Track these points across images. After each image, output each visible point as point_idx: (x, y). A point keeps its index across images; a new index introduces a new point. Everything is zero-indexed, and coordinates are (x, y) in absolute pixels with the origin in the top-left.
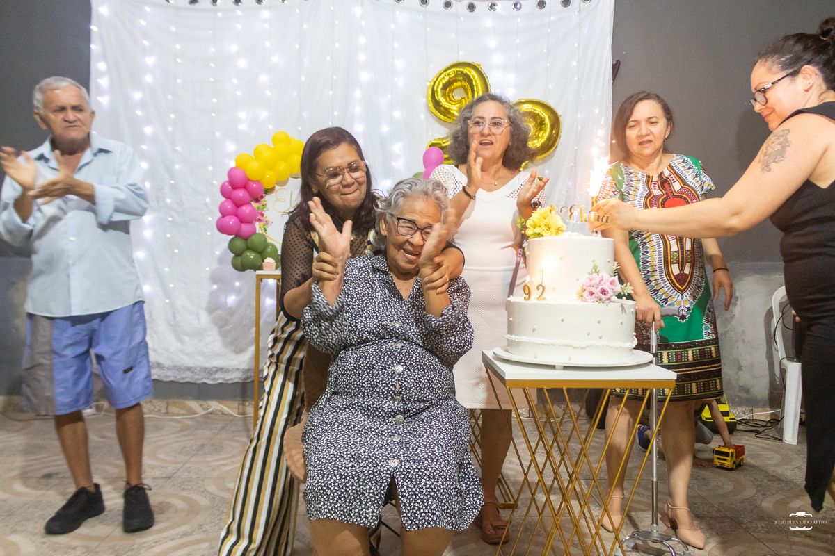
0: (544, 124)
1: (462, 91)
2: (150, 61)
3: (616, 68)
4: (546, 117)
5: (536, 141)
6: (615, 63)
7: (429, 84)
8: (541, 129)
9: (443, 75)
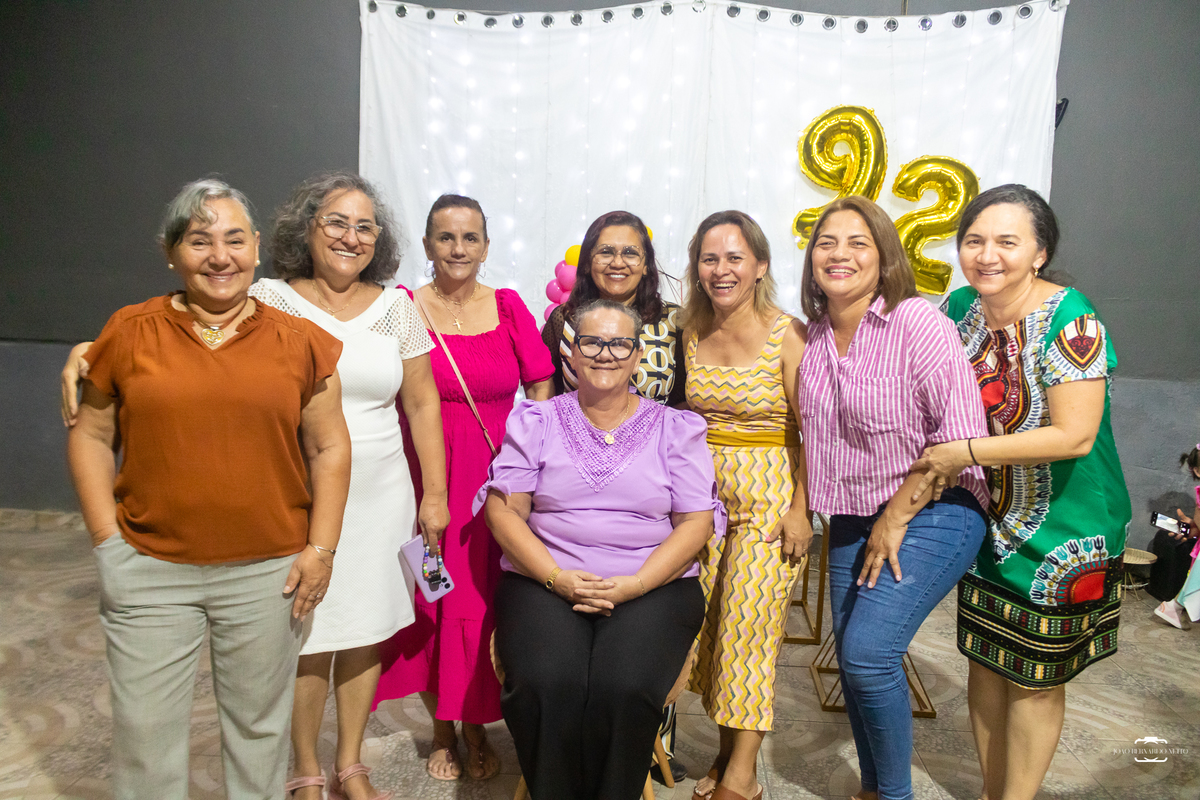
0: (958, 192)
1: (846, 145)
2: (435, 103)
3: (1061, 109)
4: (960, 182)
5: (943, 215)
6: (1060, 102)
7: (803, 134)
8: (952, 198)
9: (822, 124)
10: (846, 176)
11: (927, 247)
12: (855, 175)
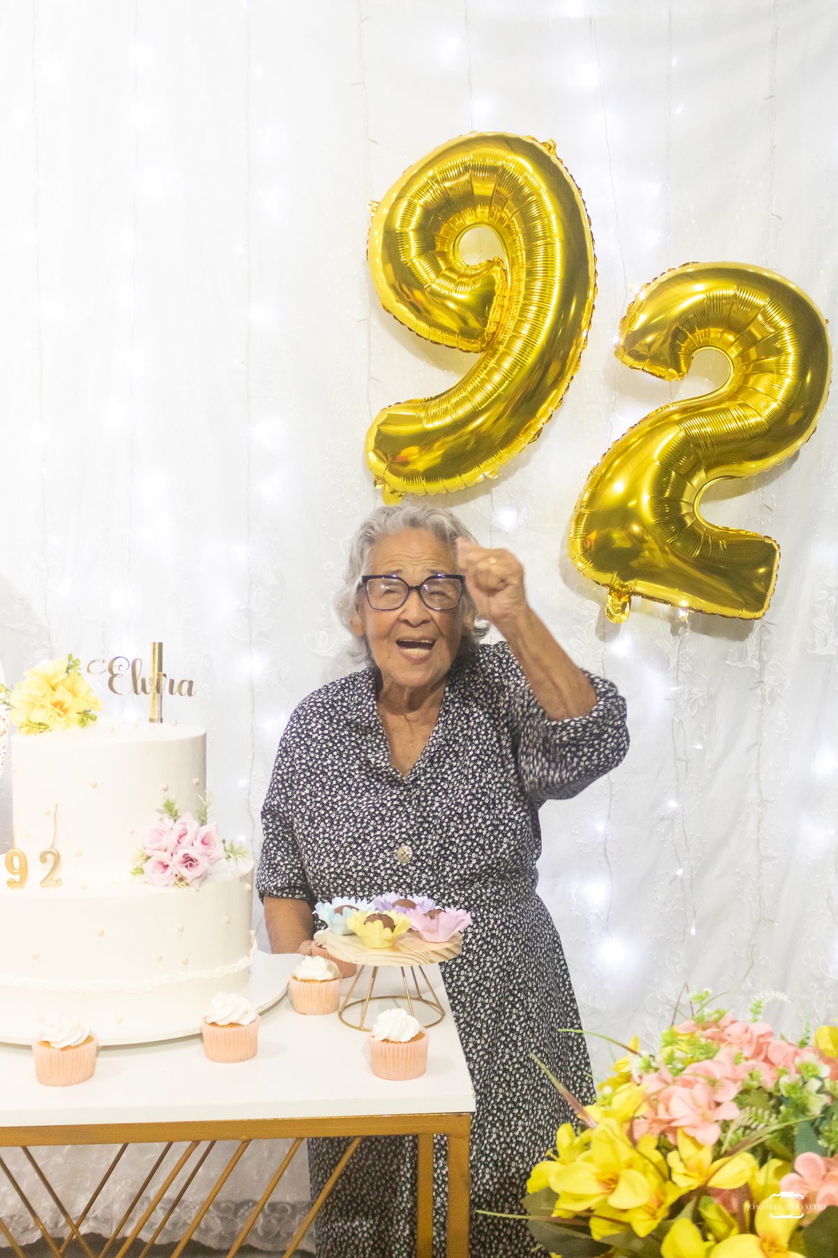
0: (779, 352)
1: (489, 234)
4: (783, 324)
5: (743, 412)
8: (761, 369)
9: (424, 179)
10: (494, 314)
11: (712, 496)
12: (515, 312)
